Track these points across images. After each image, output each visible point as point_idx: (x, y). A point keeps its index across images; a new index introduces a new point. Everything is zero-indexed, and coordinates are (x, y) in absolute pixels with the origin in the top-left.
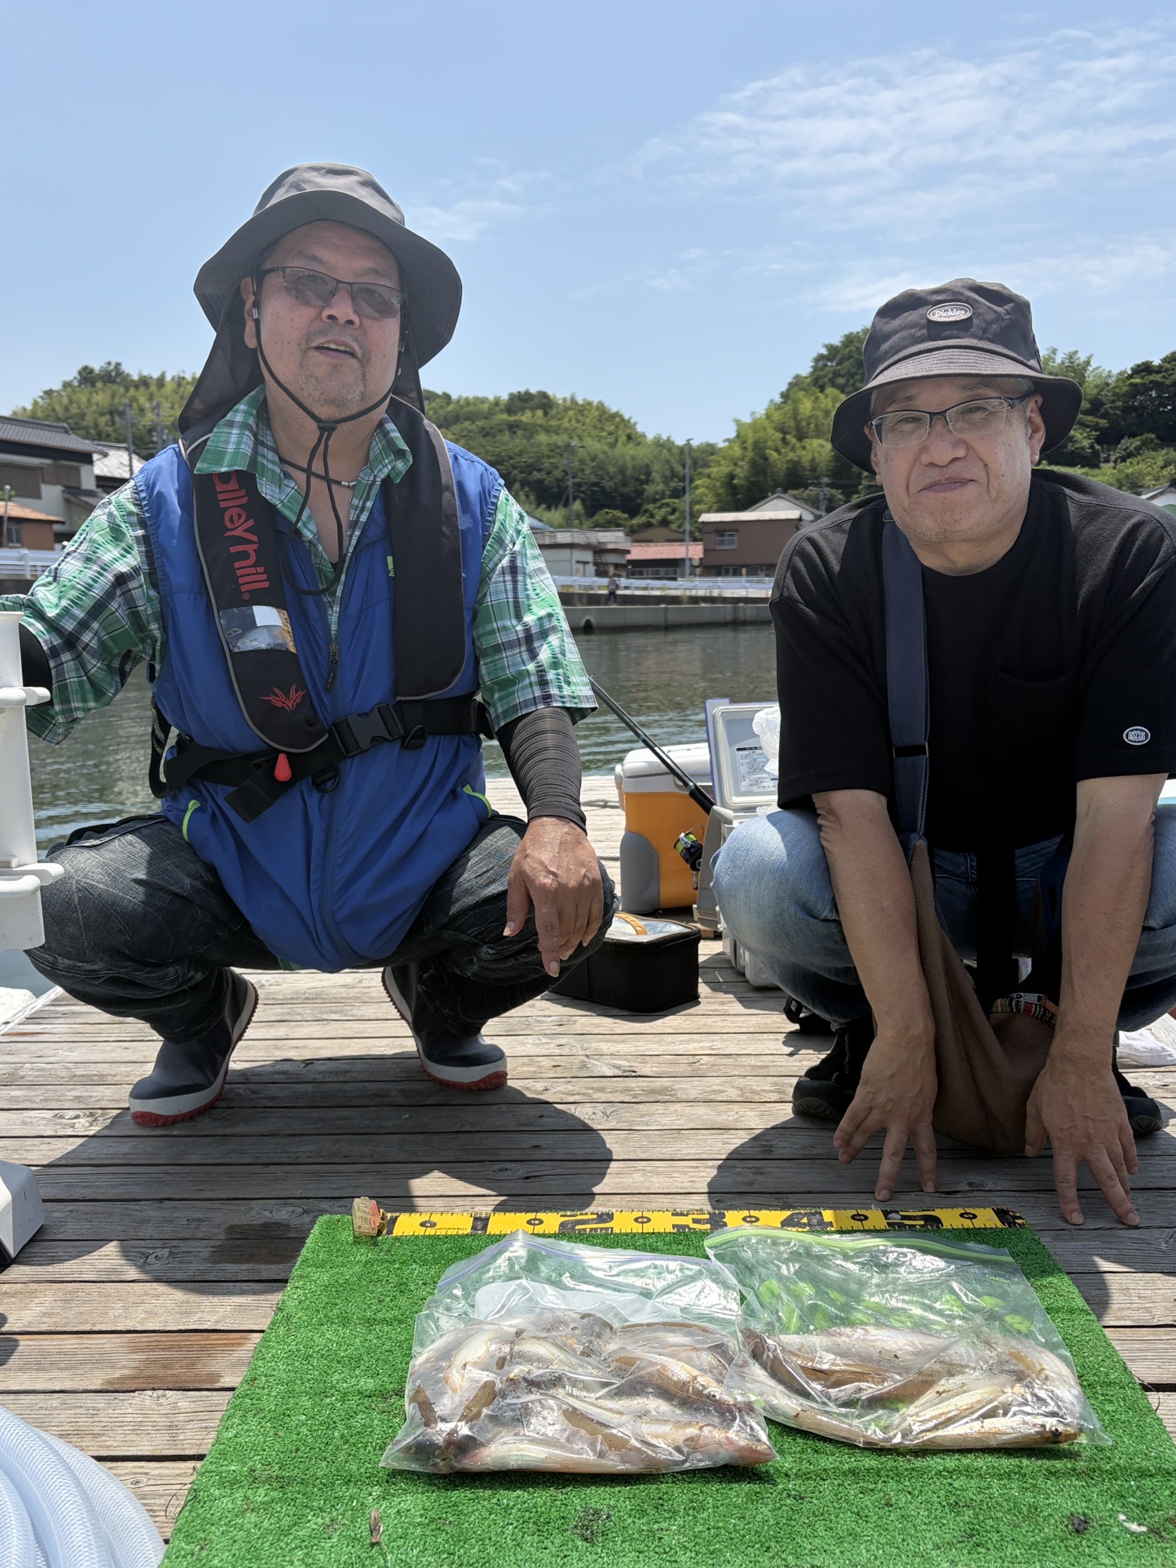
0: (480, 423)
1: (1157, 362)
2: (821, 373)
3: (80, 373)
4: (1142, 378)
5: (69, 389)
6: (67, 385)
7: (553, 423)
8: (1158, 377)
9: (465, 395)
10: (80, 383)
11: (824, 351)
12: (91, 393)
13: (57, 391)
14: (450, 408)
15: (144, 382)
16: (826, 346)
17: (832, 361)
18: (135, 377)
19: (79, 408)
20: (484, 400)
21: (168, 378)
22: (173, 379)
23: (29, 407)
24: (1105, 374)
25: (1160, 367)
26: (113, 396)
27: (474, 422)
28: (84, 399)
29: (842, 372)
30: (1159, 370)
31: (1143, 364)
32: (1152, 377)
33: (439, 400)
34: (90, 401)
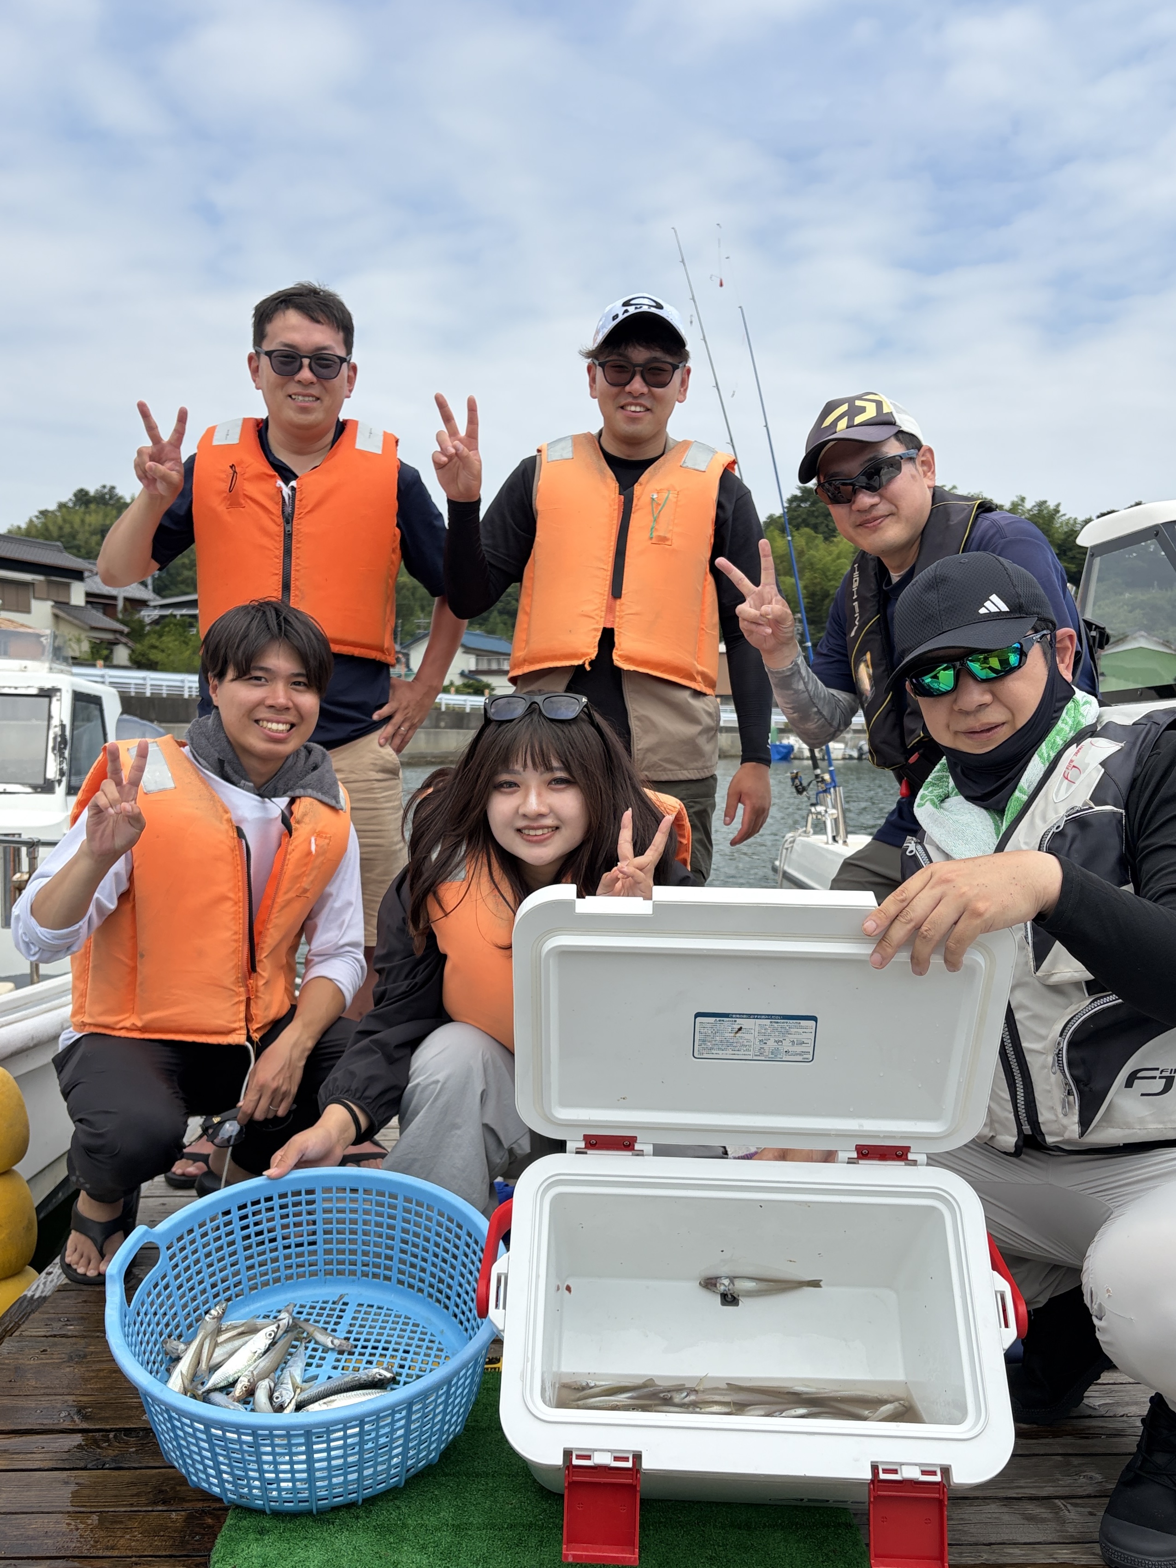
3: (75, 495)
5: (64, 510)
6: (62, 506)
10: (75, 504)
12: (85, 513)
13: (53, 512)
17: (803, 501)
19: (72, 527)
23: (23, 526)
24: (1072, 522)
26: (106, 516)
28: (77, 520)
34: (83, 521)
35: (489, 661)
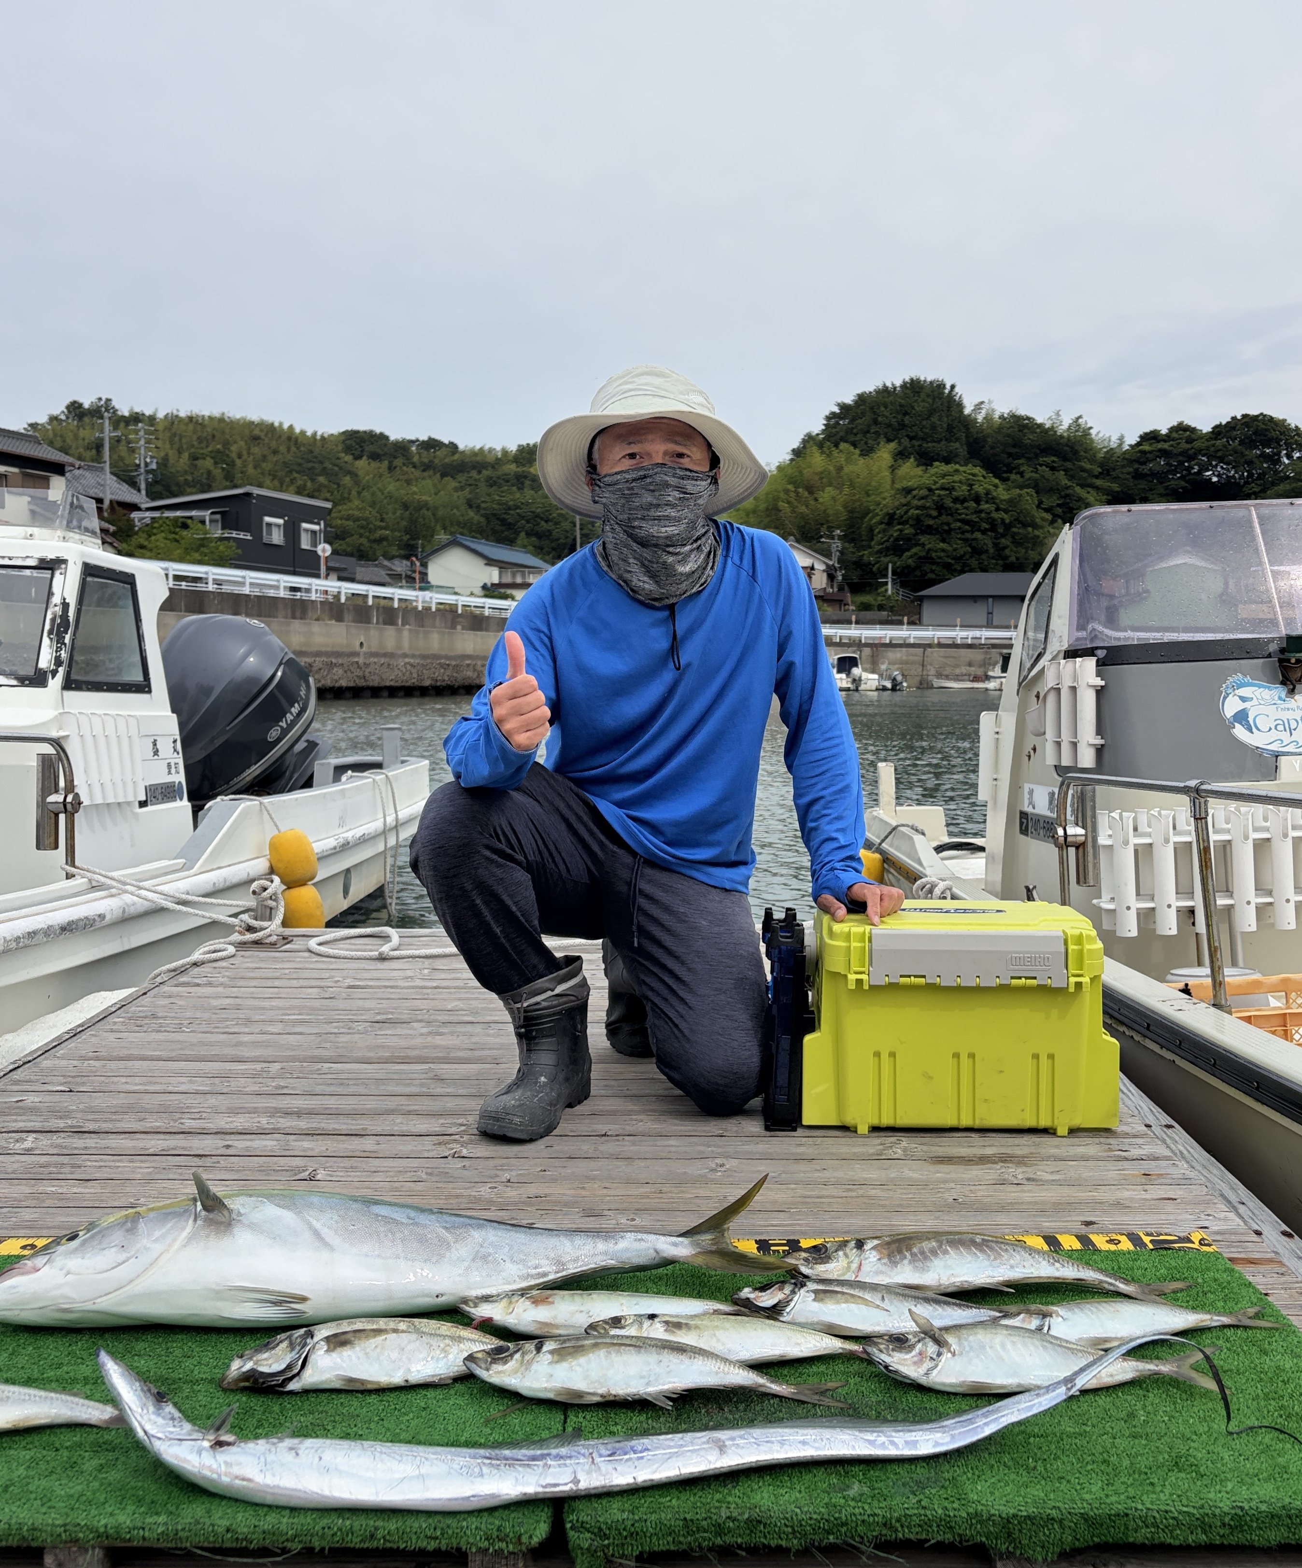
0: (485, 473)
1: (1164, 431)
2: (834, 430)
4: (1151, 445)
5: (55, 423)
6: (53, 419)
8: (1166, 446)
9: (471, 445)
10: (68, 418)
11: (836, 410)
12: (78, 427)
13: (42, 425)
14: (456, 457)
15: (136, 418)
16: (838, 405)
17: (841, 419)
18: (127, 414)
20: (491, 450)
21: (161, 415)
22: (166, 416)
25: (1166, 435)
27: (480, 472)
28: (70, 433)
29: (855, 431)
30: (1168, 438)
31: (1151, 432)
32: (1160, 445)
33: (444, 449)
34: (76, 435)
35: (513, 574)
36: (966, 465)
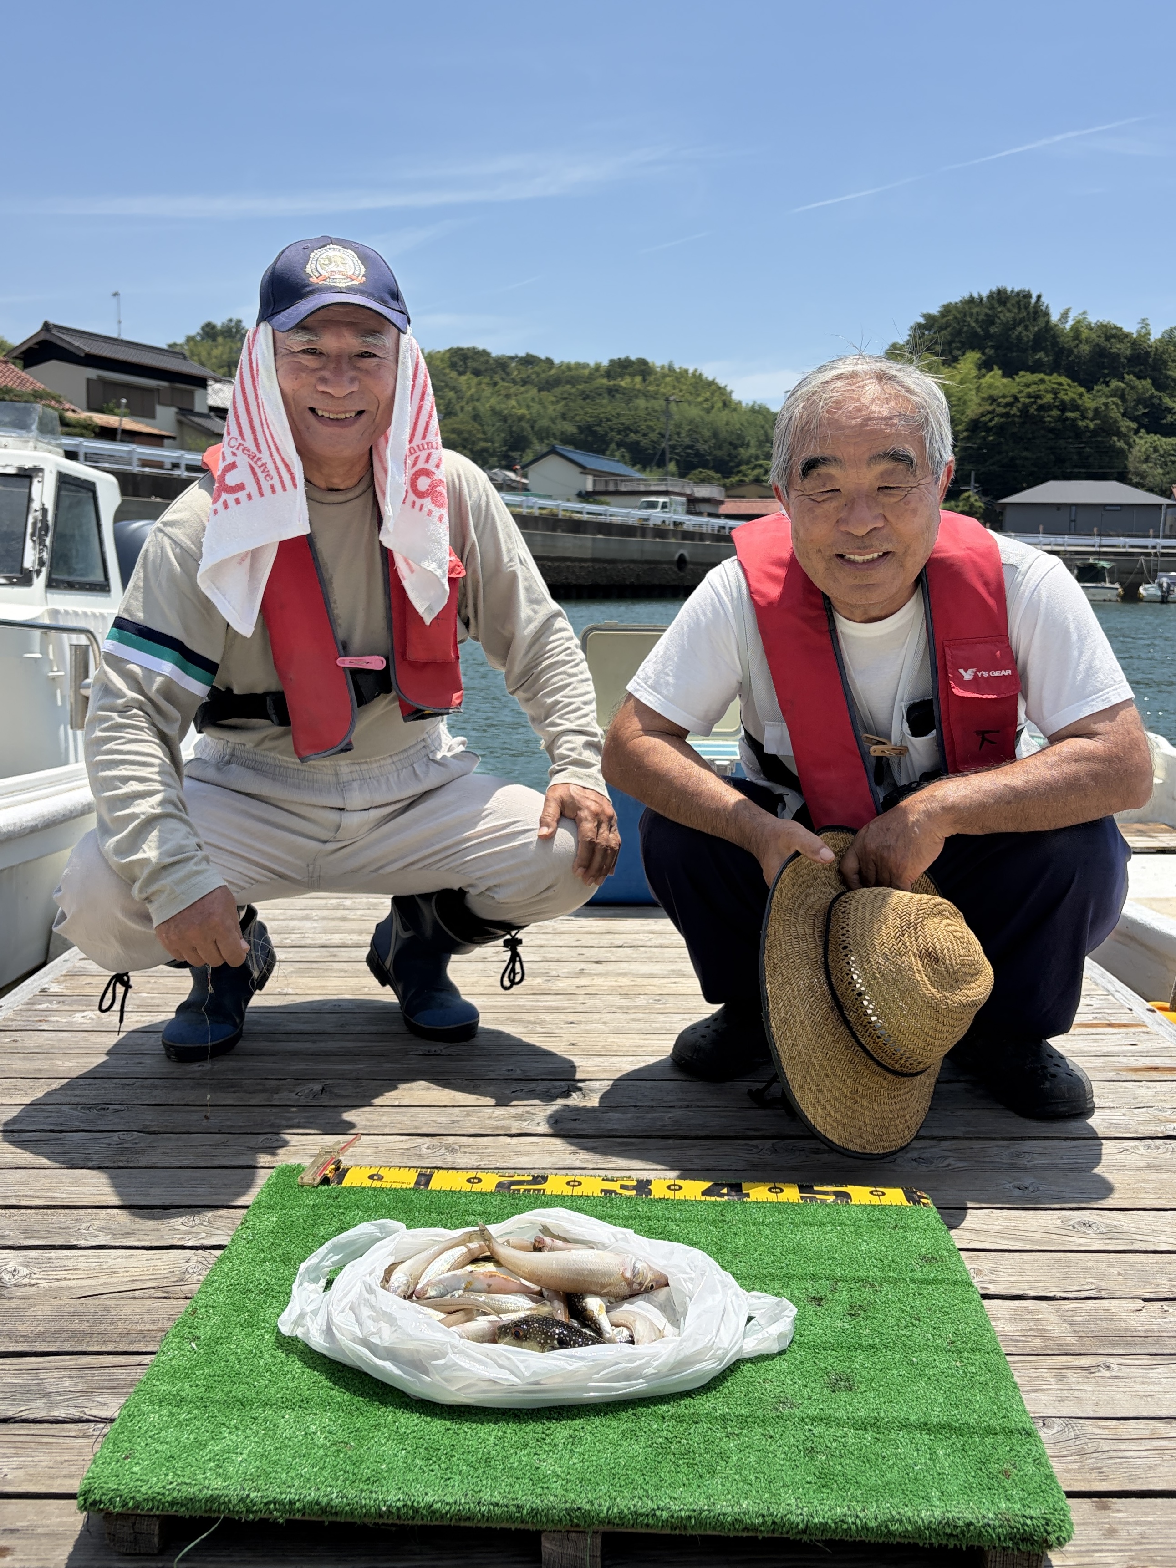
0: (580, 387)
2: (919, 341)
3: (203, 329)
5: (192, 343)
7: (650, 388)
9: (566, 360)
10: (203, 339)
11: (922, 321)
12: (211, 347)
13: (181, 345)
14: (553, 372)
16: (924, 316)
17: (929, 330)
20: (585, 366)
27: (574, 386)
28: (204, 353)
29: (940, 341)
33: (540, 365)
34: (209, 354)
35: (607, 482)
36: (1050, 374)
